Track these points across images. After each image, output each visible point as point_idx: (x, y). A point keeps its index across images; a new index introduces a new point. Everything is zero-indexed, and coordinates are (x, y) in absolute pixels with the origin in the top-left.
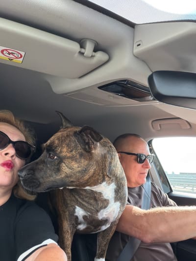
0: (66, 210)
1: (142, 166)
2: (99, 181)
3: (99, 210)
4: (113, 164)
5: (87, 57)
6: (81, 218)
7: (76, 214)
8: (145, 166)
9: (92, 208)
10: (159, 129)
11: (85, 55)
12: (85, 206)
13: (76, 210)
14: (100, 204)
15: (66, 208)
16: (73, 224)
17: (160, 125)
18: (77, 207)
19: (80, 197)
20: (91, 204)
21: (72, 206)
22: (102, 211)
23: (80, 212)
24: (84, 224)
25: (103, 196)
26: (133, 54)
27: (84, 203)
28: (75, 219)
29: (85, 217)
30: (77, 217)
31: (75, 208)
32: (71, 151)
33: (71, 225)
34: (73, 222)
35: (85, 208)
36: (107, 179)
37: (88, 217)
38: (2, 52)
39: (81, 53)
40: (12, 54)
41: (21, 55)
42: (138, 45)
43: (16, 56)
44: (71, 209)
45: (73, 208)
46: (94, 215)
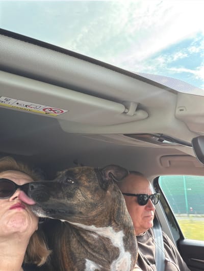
0: (74, 267)
1: (146, 208)
2: (105, 224)
3: (110, 260)
4: (121, 211)
5: (129, 116)
7: (87, 270)
8: (148, 208)
9: (104, 259)
10: (168, 165)
11: (127, 114)
12: (96, 258)
13: (87, 265)
14: (111, 254)
15: (75, 264)
17: (169, 161)
18: (87, 260)
19: (89, 247)
20: (102, 255)
21: (81, 260)
22: (114, 262)
23: (90, 266)
25: (112, 243)
26: (175, 116)
27: (94, 254)
31: (85, 262)
32: (90, 182)
35: (96, 260)
36: (113, 224)
38: (44, 110)
39: (125, 113)
40: (53, 111)
41: (62, 112)
42: (181, 110)
43: (56, 112)
44: (80, 263)
45: (83, 262)
46: (106, 268)
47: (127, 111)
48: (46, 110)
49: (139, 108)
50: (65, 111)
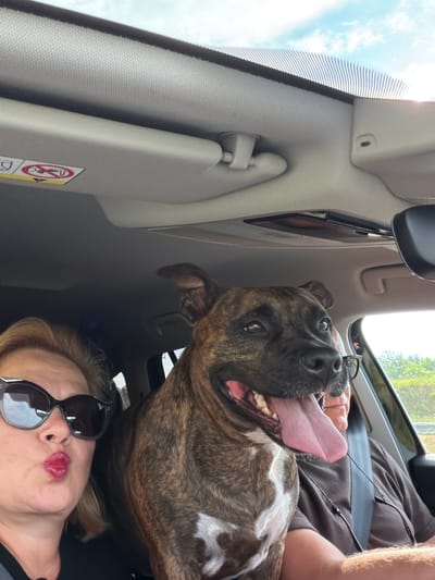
0: (168, 528)
5: (237, 170)
6: (211, 544)
7: (199, 535)
9: (247, 511)
10: (382, 291)
11: (232, 165)
13: (200, 525)
15: (170, 523)
16: (191, 564)
17: (384, 282)
18: (202, 515)
21: (186, 516)
22: (264, 513)
23: (209, 528)
24: (219, 556)
26: (351, 162)
27: (227, 501)
28: (197, 547)
29: (222, 539)
30: (201, 543)
31: (197, 519)
33: (187, 566)
34: (192, 558)
35: (227, 514)
37: (231, 537)
38: (25, 170)
39: (223, 163)
40: (49, 171)
41: (71, 173)
42: (364, 144)
43: (58, 174)
44: (185, 522)
45: (192, 519)
46: (245, 530)
47: (228, 157)
48: (30, 170)
49: (261, 148)
50: (77, 171)
